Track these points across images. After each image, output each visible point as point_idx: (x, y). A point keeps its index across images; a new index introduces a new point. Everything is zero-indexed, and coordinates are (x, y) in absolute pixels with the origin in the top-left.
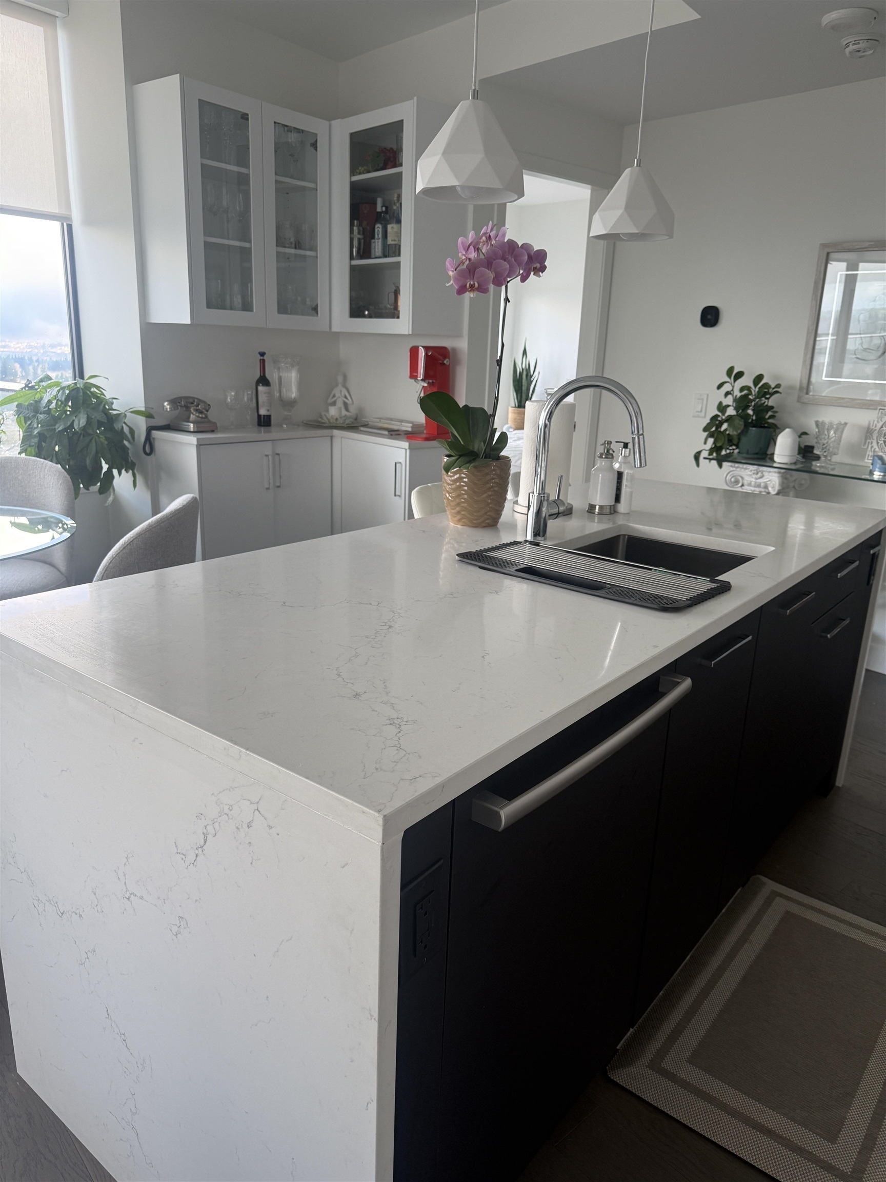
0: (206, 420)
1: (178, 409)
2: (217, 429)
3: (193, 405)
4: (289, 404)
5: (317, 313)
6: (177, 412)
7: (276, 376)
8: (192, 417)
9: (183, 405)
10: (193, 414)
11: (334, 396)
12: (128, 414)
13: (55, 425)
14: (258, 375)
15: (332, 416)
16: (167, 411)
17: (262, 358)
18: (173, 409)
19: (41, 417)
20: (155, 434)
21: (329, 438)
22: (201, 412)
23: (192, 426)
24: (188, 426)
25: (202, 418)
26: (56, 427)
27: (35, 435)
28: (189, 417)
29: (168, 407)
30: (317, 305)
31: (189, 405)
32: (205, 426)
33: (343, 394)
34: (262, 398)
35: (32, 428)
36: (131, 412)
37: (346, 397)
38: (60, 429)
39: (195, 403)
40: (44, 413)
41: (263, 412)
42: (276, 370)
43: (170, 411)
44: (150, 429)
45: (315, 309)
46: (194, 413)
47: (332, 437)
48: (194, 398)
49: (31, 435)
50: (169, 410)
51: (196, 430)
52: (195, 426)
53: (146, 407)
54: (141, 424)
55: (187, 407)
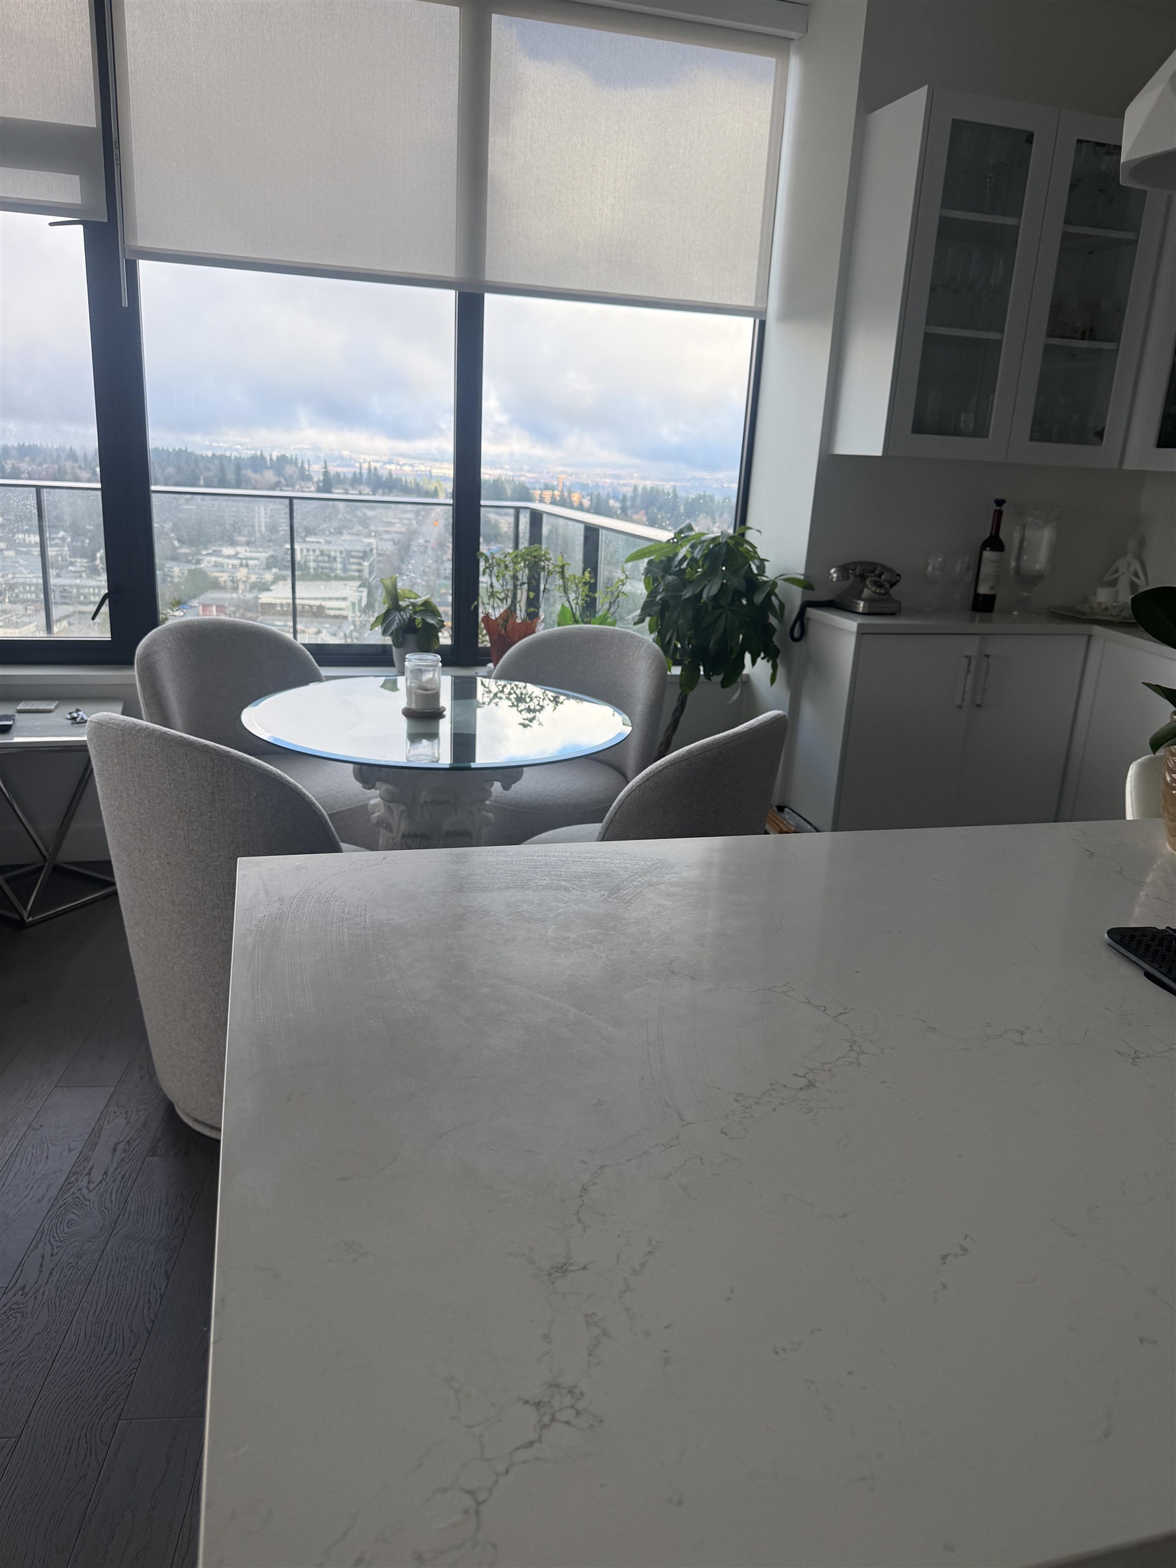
0: (886, 597)
1: (848, 578)
2: (900, 611)
3: (872, 574)
4: (1030, 580)
5: (1102, 439)
6: (847, 583)
7: (1016, 536)
8: (866, 592)
9: (858, 574)
10: (868, 588)
11: (1116, 571)
12: (780, 582)
13: (682, 591)
14: (987, 535)
15: (1100, 604)
16: (832, 581)
17: (998, 508)
18: (841, 578)
19: (670, 578)
20: (812, 612)
21: (1085, 638)
22: (880, 585)
23: (862, 605)
24: (857, 604)
25: (880, 594)
26: (683, 594)
27: (657, 602)
28: (862, 592)
29: (835, 575)
30: (1103, 429)
31: (866, 574)
32: (884, 606)
33: (1132, 569)
34: (987, 569)
35: (656, 592)
36: (785, 580)
37: (1136, 575)
38: (687, 596)
39: (877, 572)
40: (675, 574)
41: (983, 589)
42: (1018, 528)
43: (836, 581)
44: (806, 605)
45: (1100, 434)
46: (870, 586)
47: (1090, 637)
48: (875, 565)
49: (654, 601)
50: (834, 579)
51: (866, 611)
52: (867, 605)
53: (805, 575)
54: (796, 597)
55: (863, 577)
